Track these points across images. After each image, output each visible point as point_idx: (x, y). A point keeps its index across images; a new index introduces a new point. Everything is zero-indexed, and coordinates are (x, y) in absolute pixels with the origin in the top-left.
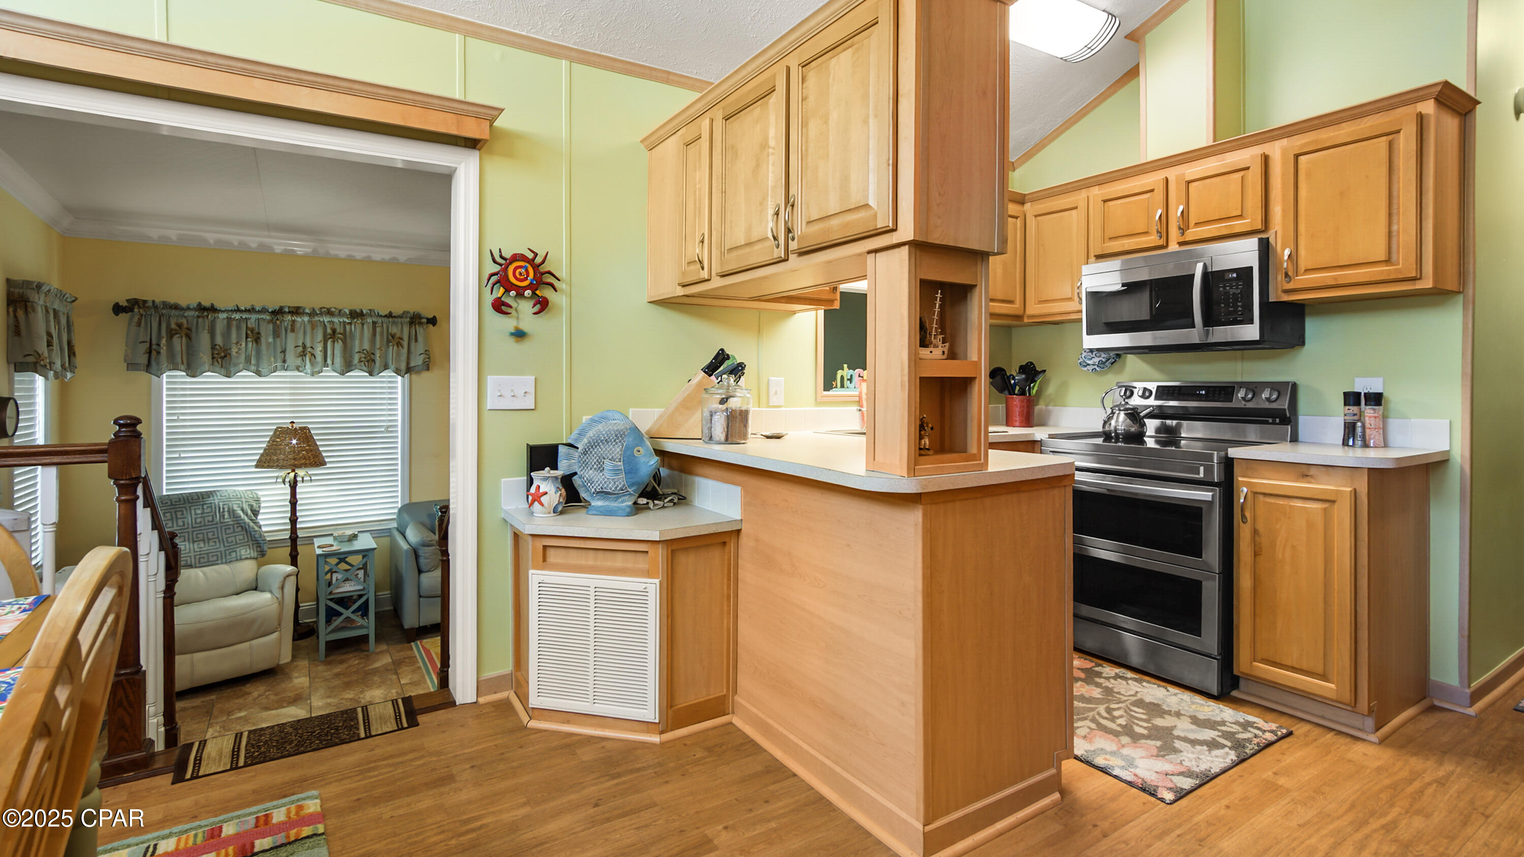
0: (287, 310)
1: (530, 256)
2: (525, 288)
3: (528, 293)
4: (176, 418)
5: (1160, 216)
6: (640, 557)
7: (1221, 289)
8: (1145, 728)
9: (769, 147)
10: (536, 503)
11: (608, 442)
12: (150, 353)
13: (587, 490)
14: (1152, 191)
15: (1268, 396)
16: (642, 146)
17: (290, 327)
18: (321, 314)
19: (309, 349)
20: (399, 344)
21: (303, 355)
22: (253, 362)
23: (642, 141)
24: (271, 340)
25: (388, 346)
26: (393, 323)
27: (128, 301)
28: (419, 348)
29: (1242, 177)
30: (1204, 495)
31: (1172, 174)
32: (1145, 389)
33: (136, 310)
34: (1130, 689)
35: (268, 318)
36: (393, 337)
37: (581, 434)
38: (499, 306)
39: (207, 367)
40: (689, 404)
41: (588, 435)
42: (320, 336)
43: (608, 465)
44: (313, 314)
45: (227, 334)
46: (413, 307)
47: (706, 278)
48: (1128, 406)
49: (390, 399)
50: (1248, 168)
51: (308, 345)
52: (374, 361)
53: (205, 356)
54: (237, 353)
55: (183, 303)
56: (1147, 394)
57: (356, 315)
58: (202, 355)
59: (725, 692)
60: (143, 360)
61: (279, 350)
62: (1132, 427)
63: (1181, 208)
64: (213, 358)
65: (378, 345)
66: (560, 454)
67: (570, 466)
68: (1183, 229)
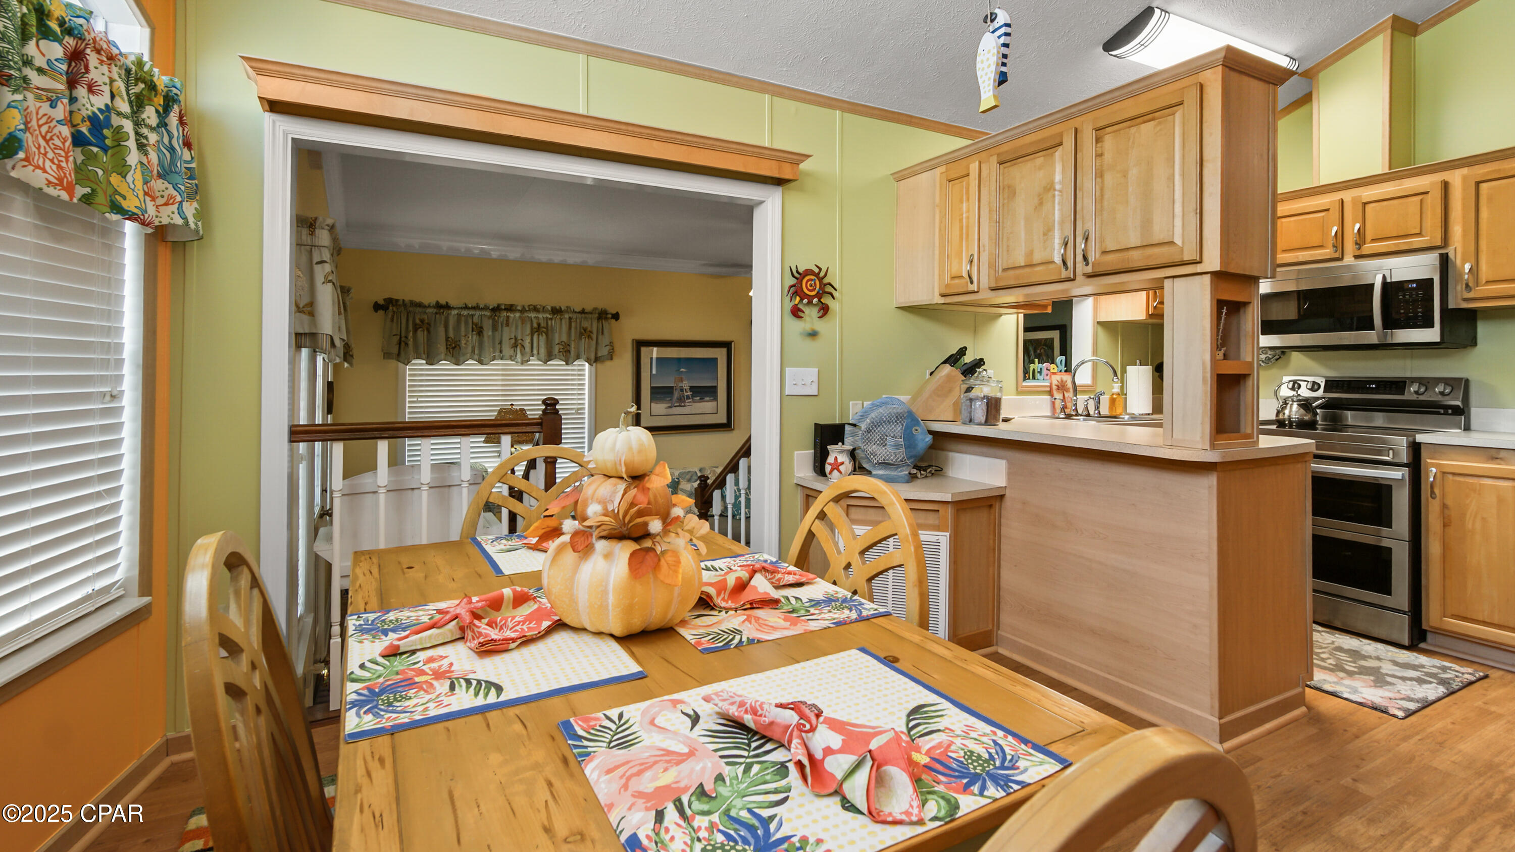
0: (503, 307)
1: (817, 270)
2: (814, 297)
3: (815, 300)
4: (415, 399)
5: (1336, 232)
6: (931, 515)
7: (1401, 297)
8: (1355, 667)
9: (1055, 190)
10: (835, 471)
11: (890, 423)
12: (400, 344)
13: (869, 461)
14: (1328, 210)
15: (1416, 390)
16: (891, 177)
17: (505, 322)
18: (529, 311)
19: (520, 341)
20: (590, 337)
21: (515, 346)
22: (476, 352)
23: (892, 174)
24: (490, 333)
25: (580, 339)
26: (586, 318)
27: (385, 300)
28: (604, 340)
29: (1421, 200)
30: (1397, 474)
31: (1347, 196)
32: (1314, 383)
33: (391, 308)
34: (1326, 639)
35: (489, 314)
36: (585, 330)
37: (863, 416)
38: (796, 312)
39: (443, 356)
40: (942, 392)
41: (870, 417)
42: (528, 331)
43: (890, 441)
44: (523, 311)
45: (457, 328)
46: (601, 305)
47: (976, 290)
48: (1299, 398)
49: (579, 385)
50: (1427, 193)
51: (519, 338)
52: (569, 351)
53: (442, 348)
54: (465, 344)
55: (426, 302)
56: (1316, 387)
57: (556, 311)
58: (439, 346)
59: (991, 627)
60: (395, 350)
61: (497, 342)
62: (1306, 416)
63: (1357, 226)
64: (447, 348)
65: (573, 338)
66: (846, 432)
67: (854, 442)
68: (1359, 245)
